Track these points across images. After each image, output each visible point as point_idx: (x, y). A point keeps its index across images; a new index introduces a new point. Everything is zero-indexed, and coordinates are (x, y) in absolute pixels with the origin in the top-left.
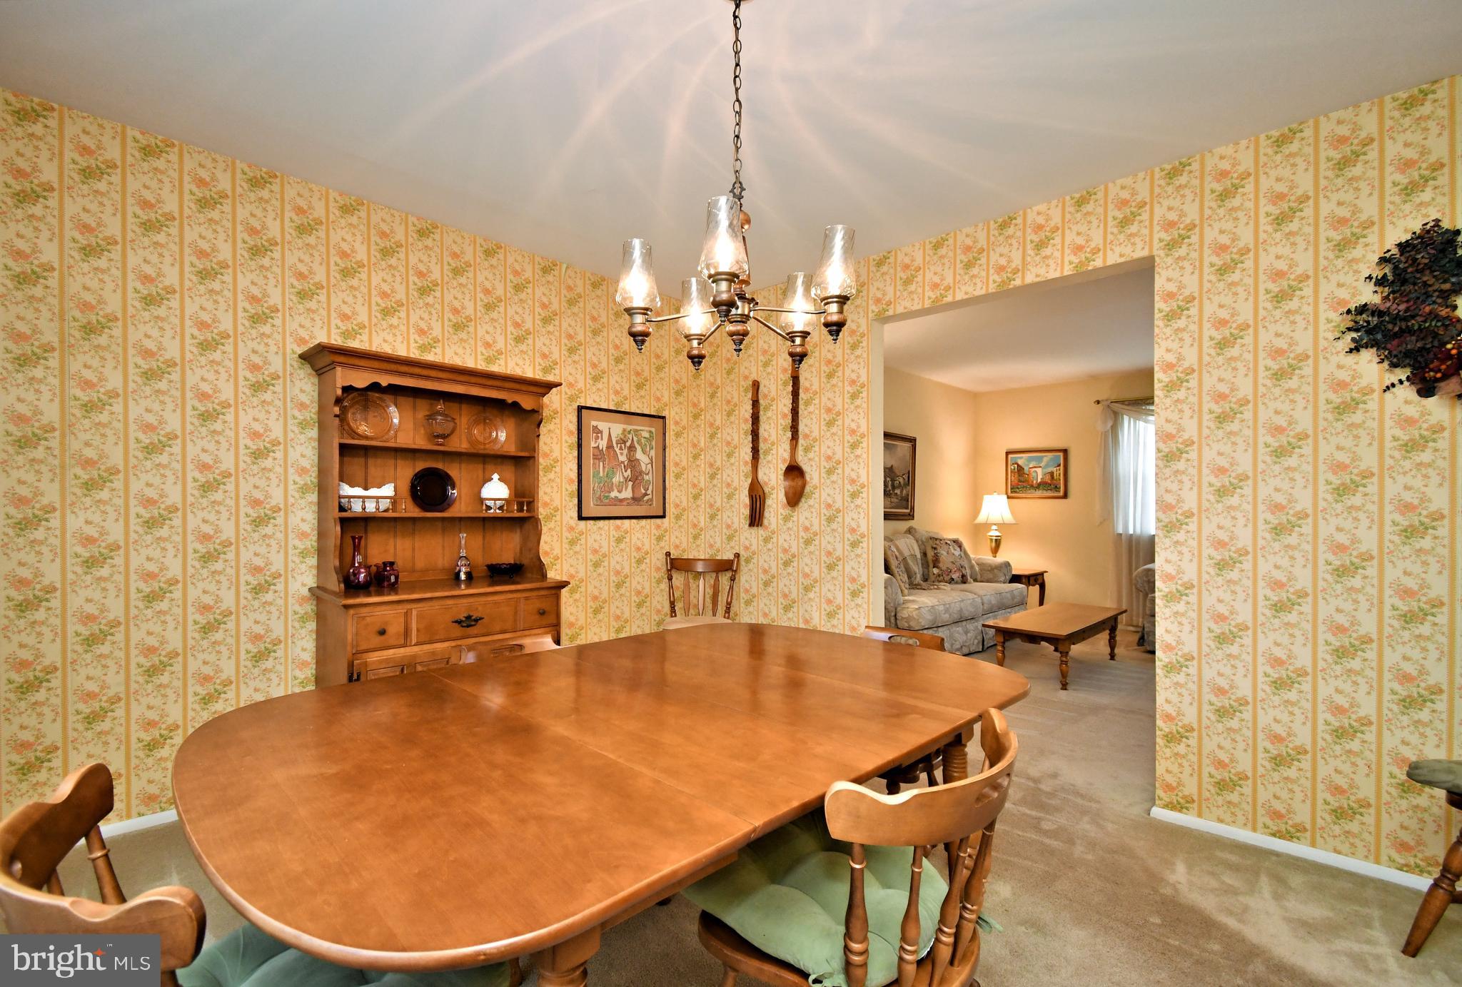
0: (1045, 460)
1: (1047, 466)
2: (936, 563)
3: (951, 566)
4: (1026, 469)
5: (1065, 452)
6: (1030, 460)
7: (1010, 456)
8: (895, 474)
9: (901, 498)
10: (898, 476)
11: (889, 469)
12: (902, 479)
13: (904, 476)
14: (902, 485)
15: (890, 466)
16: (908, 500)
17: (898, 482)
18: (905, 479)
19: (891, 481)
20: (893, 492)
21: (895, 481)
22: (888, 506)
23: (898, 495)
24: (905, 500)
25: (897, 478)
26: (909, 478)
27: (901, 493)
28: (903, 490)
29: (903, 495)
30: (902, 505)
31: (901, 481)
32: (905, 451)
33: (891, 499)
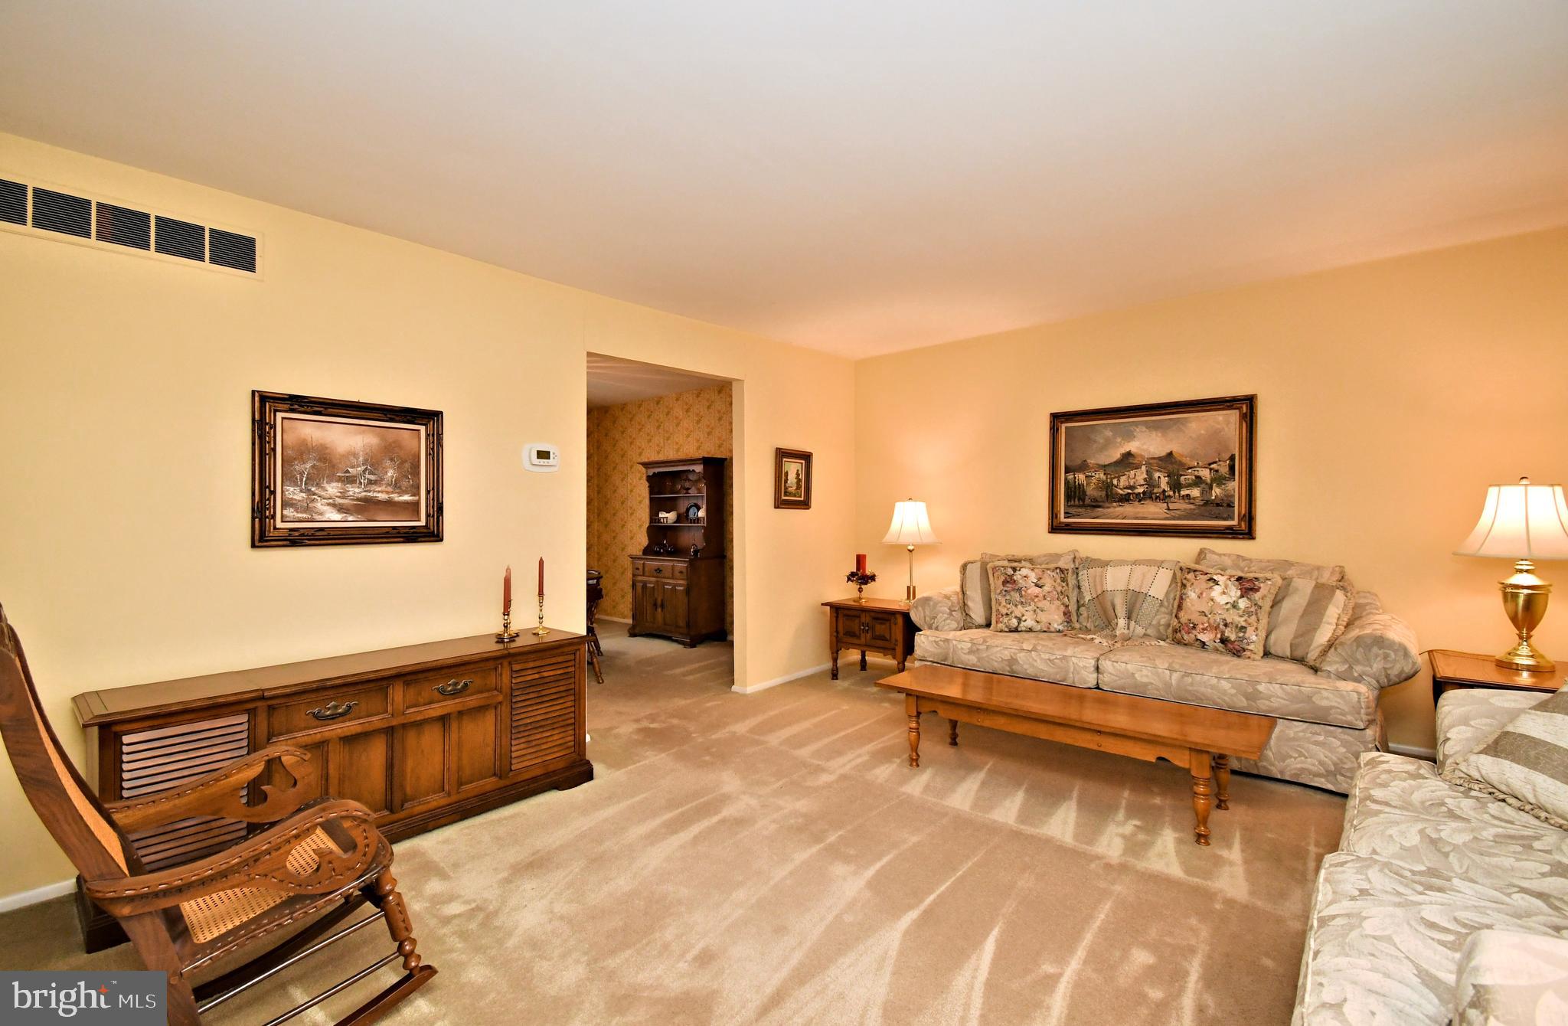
2: (1179, 607)
3: (1196, 618)
8: (1181, 464)
9: (1202, 503)
10: (1195, 467)
11: (1160, 459)
12: (1208, 470)
13: (1212, 466)
14: (1209, 481)
15: (1163, 454)
16: (1230, 505)
17: (1194, 477)
18: (1217, 471)
19: (1168, 476)
20: (1174, 493)
21: (1182, 475)
22: (1156, 516)
23: (1194, 498)
24: (1218, 505)
25: (1190, 471)
26: (1232, 468)
27: (1202, 493)
28: (1211, 488)
29: (1213, 498)
30: (1207, 514)
31: (1205, 474)
32: (1218, 423)
33: (1170, 504)
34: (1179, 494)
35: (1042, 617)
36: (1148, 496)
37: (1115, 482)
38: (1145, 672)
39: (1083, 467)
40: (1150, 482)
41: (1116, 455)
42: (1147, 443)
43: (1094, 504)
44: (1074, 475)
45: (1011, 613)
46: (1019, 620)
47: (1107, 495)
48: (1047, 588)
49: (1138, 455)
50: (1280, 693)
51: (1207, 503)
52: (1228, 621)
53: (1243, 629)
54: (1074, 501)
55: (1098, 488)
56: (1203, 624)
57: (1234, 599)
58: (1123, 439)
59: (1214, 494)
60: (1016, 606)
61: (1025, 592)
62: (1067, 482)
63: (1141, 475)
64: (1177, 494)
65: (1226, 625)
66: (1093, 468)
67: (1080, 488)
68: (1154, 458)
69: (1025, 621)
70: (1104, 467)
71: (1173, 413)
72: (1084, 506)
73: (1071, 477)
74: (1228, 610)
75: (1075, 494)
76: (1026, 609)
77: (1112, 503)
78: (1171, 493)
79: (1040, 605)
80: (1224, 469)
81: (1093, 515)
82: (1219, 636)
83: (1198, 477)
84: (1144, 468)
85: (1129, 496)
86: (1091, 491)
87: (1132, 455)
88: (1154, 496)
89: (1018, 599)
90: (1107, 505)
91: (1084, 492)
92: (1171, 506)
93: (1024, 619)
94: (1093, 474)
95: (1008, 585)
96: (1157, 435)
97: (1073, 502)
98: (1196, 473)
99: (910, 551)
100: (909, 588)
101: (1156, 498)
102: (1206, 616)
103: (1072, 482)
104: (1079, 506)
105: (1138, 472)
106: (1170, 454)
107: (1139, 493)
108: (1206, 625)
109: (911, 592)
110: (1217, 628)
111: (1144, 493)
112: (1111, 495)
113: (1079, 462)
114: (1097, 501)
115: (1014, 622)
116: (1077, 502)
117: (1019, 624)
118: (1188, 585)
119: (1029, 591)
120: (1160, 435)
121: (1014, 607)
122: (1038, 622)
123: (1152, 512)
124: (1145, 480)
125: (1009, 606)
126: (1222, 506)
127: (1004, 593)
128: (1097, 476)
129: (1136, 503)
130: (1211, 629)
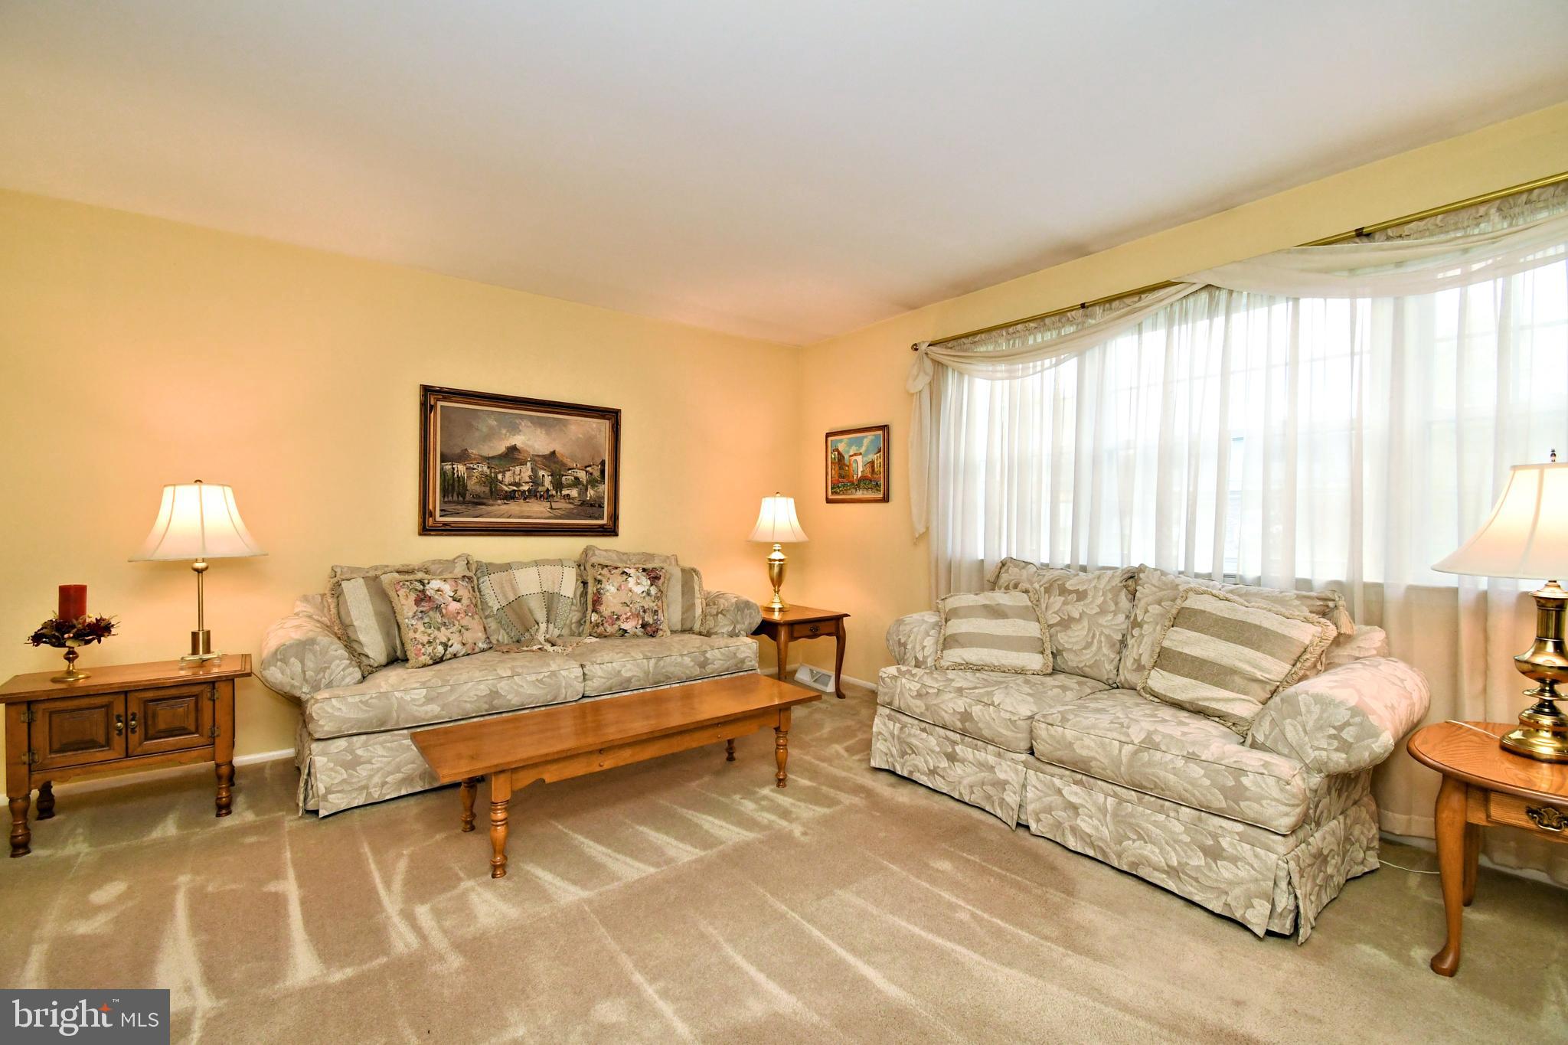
0: (866, 442)
1: (867, 452)
2: (597, 601)
3: (619, 609)
4: (846, 457)
5: (885, 428)
6: (850, 444)
7: (830, 439)
8: (563, 465)
9: (580, 503)
10: (573, 469)
11: (544, 457)
12: (585, 472)
13: (588, 469)
14: (585, 483)
15: (547, 452)
16: (601, 506)
17: (573, 478)
18: (591, 474)
19: (551, 475)
20: (557, 492)
21: (563, 475)
22: (540, 515)
23: (574, 498)
24: (592, 505)
25: (570, 472)
26: (603, 472)
27: (579, 494)
28: (587, 490)
29: (588, 498)
30: (583, 514)
31: (582, 475)
32: (592, 429)
33: (553, 504)
34: (561, 493)
35: (468, 636)
36: (533, 494)
37: (500, 477)
38: (629, 666)
39: (463, 457)
40: (535, 480)
41: (501, 448)
42: (532, 439)
43: (476, 500)
44: (452, 465)
45: (435, 639)
46: (446, 646)
47: (491, 490)
48: (465, 601)
49: (524, 451)
50: (719, 656)
51: (584, 503)
52: (646, 607)
53: (656, 612)
54: (452, 496)
55: (480, 483)
56: (626, 614)
57: (647, 588)
58: (508, 431)
59: (589, 496)
60: (439, 629)
61: (446, 609)
62: (443, 473)
63: (526, 472)
64: (559, 494)
65: (644, 611)
66: (475, 459)
67: (459, 481)
68: (538, 456)
69: (452, 645)
70: (488, 460)
71: (558, 413)
72: (464, 503)
73: (448, 467)
74: (644, 597)
75: (453, 488)
76: (451, 630)
77: (496, 499)
78: (554, 492)
79: (464, 622)
80: (597, 474)
81: (477, 512)
82: (640, 622)
83: (576, 478)
84: (529, 464)
85: (515, 494)
86: (472, 485)
87: (517, 449)
88: (538, 494)
89: (439, 621)
90: (491, 502)
91: (465, 487)
92: (554, 505)
93: (450, 643)
94: (475, 466)
95: (423, 604)
96: (541, 433)
97: (450, 498)
98: (575, 474)
99: (199, 571)
100: (195, 635)
101: (540, 497)
102: (628, 606)
103: (449, 473)
104: (458, 503)
105: (523, 468)
106: (553, 453)
107: (524, 491)
108: (629, 614)
109: (200, 641)
110: (638, 615)
111: (529, 491)
112: (494, 492)
113: (458, 451)
114: (479, 497)
115: (440, 649)
116: (455, 498)
117: (445, 651)
118: (604, 580)
119: (450, 608)
120: (544, 432)
121: (436, 632)
122: (464, 644)
123: (536, 511)
124: (530, 477)
125: (429, 631)
126: (594, 506)
127: (420, 615)
128: (480, 469)
129: (522, 501)
130: (633, 617)
